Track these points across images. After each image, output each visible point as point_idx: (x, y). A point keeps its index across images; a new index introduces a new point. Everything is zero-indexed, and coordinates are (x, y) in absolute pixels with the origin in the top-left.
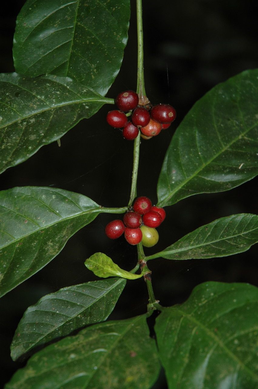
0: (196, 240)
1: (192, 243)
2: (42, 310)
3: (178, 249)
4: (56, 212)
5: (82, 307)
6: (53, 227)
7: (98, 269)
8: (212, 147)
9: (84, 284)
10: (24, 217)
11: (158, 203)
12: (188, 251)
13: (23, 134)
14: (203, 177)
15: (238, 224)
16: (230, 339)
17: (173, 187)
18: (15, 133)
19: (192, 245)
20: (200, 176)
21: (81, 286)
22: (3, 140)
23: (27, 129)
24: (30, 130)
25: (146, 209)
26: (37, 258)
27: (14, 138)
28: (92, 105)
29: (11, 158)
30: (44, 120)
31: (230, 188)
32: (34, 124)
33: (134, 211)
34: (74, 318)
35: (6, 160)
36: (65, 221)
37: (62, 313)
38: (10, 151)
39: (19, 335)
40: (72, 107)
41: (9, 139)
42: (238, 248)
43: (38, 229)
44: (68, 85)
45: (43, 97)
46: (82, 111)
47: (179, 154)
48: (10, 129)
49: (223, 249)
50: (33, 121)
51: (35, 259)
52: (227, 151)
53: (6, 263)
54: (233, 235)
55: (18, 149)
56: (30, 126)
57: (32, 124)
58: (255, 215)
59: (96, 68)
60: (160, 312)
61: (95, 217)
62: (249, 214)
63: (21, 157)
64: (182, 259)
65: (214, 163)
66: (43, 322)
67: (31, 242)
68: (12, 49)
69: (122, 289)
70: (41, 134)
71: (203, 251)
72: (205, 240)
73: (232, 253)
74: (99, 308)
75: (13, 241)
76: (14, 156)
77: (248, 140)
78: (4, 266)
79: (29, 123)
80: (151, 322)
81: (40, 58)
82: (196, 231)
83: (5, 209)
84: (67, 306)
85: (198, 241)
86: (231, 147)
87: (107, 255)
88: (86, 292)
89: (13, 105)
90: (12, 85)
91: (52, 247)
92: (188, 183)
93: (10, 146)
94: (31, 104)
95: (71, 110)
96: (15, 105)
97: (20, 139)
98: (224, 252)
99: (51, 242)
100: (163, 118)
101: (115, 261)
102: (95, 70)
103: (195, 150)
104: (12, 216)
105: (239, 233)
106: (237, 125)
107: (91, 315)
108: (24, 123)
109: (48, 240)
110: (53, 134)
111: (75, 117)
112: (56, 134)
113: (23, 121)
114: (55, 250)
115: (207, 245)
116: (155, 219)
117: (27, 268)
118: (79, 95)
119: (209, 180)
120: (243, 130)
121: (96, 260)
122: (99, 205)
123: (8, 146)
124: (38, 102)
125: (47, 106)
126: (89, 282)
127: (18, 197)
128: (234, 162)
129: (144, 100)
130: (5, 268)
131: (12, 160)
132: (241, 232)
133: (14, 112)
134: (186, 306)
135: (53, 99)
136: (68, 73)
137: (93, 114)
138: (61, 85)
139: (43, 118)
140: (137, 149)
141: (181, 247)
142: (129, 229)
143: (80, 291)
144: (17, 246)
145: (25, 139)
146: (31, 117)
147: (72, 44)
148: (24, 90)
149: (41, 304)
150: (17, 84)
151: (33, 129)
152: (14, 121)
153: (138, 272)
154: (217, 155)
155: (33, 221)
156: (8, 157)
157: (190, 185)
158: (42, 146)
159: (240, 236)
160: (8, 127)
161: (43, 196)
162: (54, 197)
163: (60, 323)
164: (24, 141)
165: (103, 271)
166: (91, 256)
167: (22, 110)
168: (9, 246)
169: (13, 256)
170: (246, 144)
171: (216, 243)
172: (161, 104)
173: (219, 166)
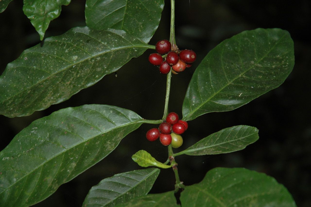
0: (209, 142)
1: (206, 144)
2: (101, 189)
3: (197, 148)
4: (113, 122)
5: (129, 187)
6: (111, 132)
7: (141, 161)
8: (221, 82)
9: (131, 172)
10: (90, 125)
11: (183, 118)
12: (203, 150)
13: (92, 68)
14: (214, 102)
15: (238, 132)
16: (232, 204)
17: (193, 108)
18: (87, 67)
19: (206, 146)
20: (212, 101)
21: (129, 173)
22: (78, 72)
23: (94, 64)
24: (97, 65)
25: (175, 121)
26: (99, 152)
27: (86, 70)
28: (139, 49)
29: (84, 83)
30: (106, 58)
31: (232, 109)
32: (100, 61)
33: (167, 122)
34: (124, 194)
35: (80, 84)
36: (119, 128)
37: (116, 191)
38: (83, 78)
39: (86, 205)
40: (126, 50)
41: (82, 71)
42: (237, 147)
43: (100, 133)
44: (122, 36)
45: (106, 43)
46: (132, 53)
47: (197, 86)
48: (83, 64)
49: (227, 148)
50: (99, 59)
51: (98, 153)
52: (230, 85)
53: (77, 156)
54: (235, 139)
55: (89, 77)
56: (97, 62)
57: (98, 61)
58: (250, 126)
59: (142, 25)
60: (184, 189)
61: (140, 126)
62: (246, 125)
63: (91, 82)
64: (200, 154)
65: (222, 92)
66: (103, 197)
67: (96, 142)
68: (84, 11)
69: (157, 176)
70: (104, 67)
71: (214, 150)
72: (215, 143)
73: (233, 150)
74: (141, 188)
75: (83, 141)
76: (86, 82)
77: (246, 78)
78: (77, 157)
79: (96, 60)
80: (177, 195)
81: (104, 18)
82: (209, 136)
83: (77, 119)
84: (120, 186)
85: (210, 143)
86: (233, 82)
87: (147, 152)
88: (132, 177)
89: (85, 48)
90: (85, 35)
91: (110, 145)
92: (203, 105)
93: (83, 75)
94: (97, 48)
95: (125, 52)
96: (86, 48)
97: (90, 71)
98: (228, 150)
99: (109, 142)
100: (188, 59)
101: (153, 156)
102: (141, 26)
103: (208, 83)
104: (82, 124)
105: (238, 138)
106: (238, 68)
107: (135, 192)
108: (93, 60)
109: (107, 140)
110: (113, 67)
111: (128, 56)
112: (115, 67)
113: (92, 59)
114: (112, 147)
115: (216, 146)
116: (180, 128)
117: (93, 158)
118: (130, 42)
119: (218, 104)
120: (242, 71)
121: (140, 155)
122: (142, 117)
123: (82, 75)
124: (102, 46)
125: (108, 49)
126: (135, 171)
127: (87, 112)
128: (236, 92)
129: (175, 47)
130: (77, 159)
131: (84, 84)
132: (240, 137)
133: (86, 53)
134: (201, 184)
135: (113, 44)
136: (123, 28)
137: (140, 55)
138: (118, 35)
139: (106, 57)
140: (169, 80)
141: (198, 147)
142: (163, 134)
143: (128, 176)
144: (86, 144)
145: (94, 70)
146: (97, 56)
147: (126, 9)
148: (93, 38)
149: (101, 185)
150: (88, 34)
151: (99, 64)
152: (86, 59)
153: (169, 164)
154: (224, 87)
155: (97, 128)
156: (82, 82)
157: (205, 107)
158: (105, 75)
159: (239, 140)
160: (82, 63)
161: (104, 111)
162: (111, 112)
163: (114, 197)
164: (93, 72)
165: (145, 162)
166: (136, 153)
167: (91, 52)
168: (80, 145)
169: (83, 151)
170: (244, 80)
171: (223, 144)
172: (186, 49)
173: (225, 94)
